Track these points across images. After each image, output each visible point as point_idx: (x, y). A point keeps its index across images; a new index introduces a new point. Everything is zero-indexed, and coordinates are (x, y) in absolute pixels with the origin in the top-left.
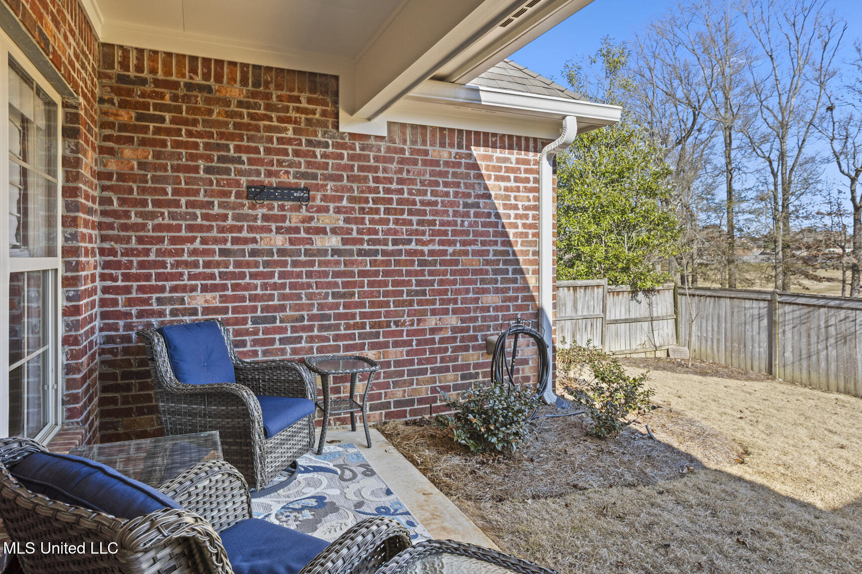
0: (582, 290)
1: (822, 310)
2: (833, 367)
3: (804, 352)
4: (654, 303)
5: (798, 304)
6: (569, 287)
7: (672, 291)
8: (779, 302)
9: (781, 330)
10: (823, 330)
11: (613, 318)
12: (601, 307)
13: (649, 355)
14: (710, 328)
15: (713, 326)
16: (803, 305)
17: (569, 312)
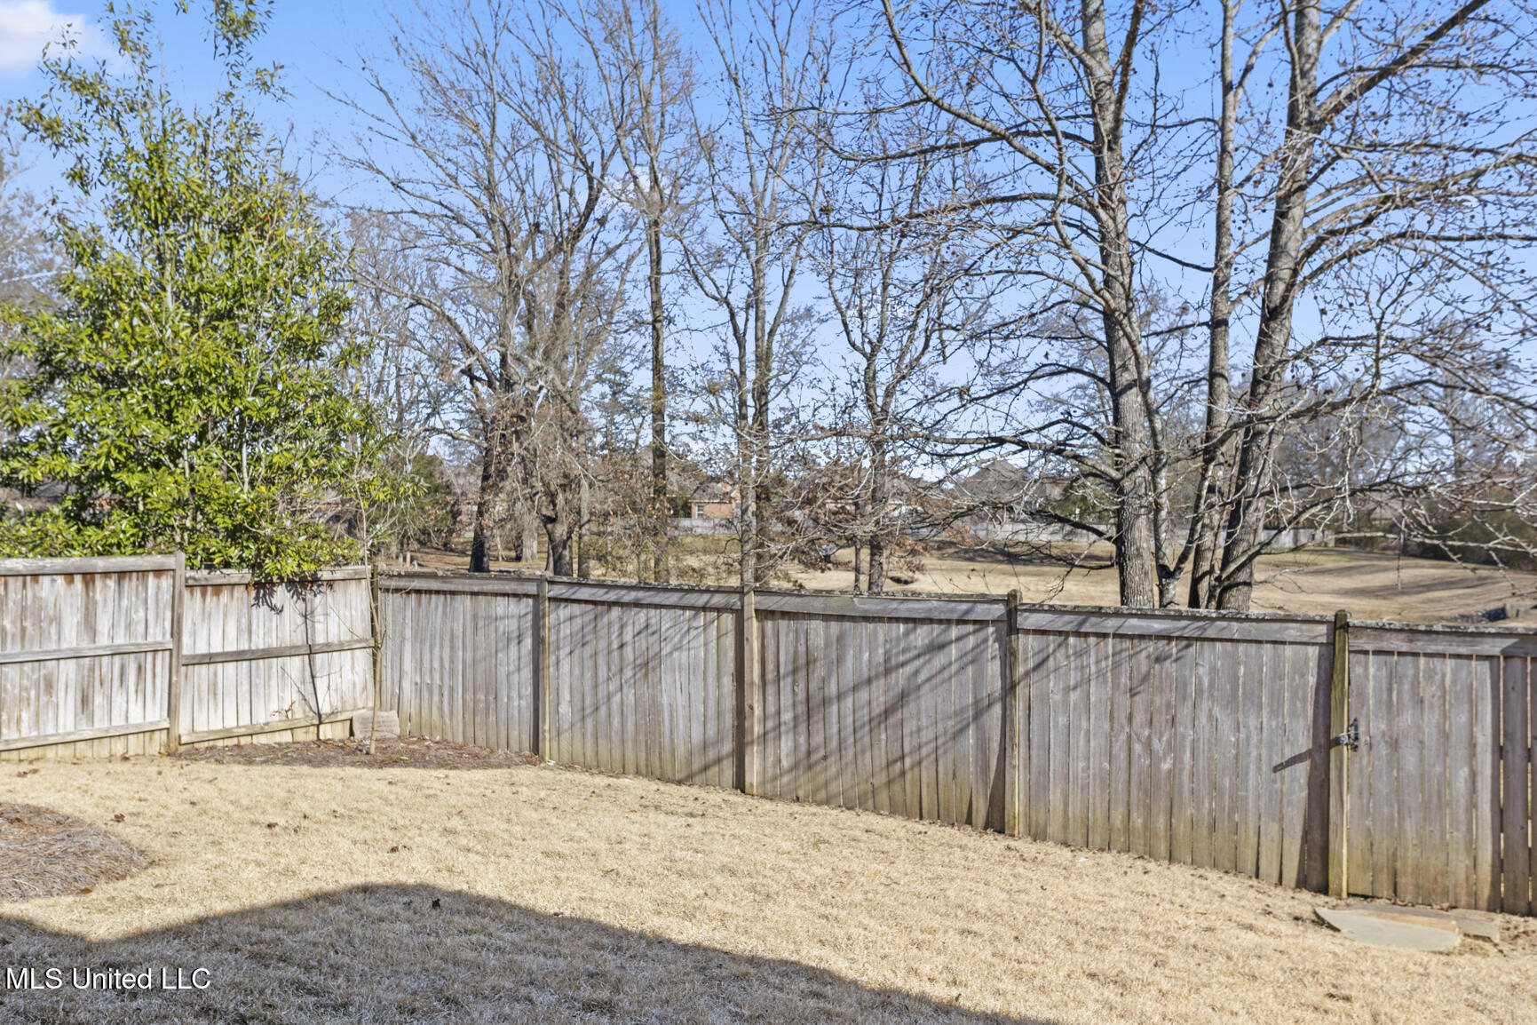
0: (111, 583)
1: (616, 612)
2: (630, 726)
3: (588, 702)
4: (319, 611)
5: (579, 601)
6: (69, 576)
7: (365, 584)
8: (550, 599)
9: (553, 658)
10: (616, 654)
11: (202, 649)
12: (168, 624)
13: (301, 736)
14: (436, 665)
15: (441, 659)
16: (586, 602)
17: (71, 636)
